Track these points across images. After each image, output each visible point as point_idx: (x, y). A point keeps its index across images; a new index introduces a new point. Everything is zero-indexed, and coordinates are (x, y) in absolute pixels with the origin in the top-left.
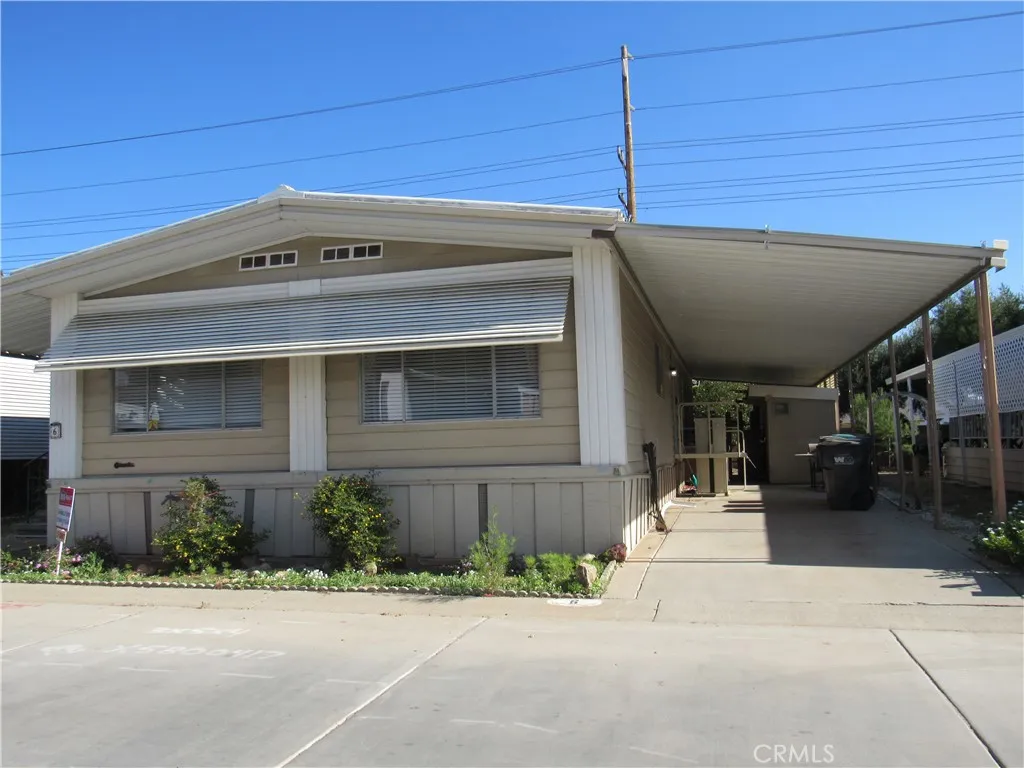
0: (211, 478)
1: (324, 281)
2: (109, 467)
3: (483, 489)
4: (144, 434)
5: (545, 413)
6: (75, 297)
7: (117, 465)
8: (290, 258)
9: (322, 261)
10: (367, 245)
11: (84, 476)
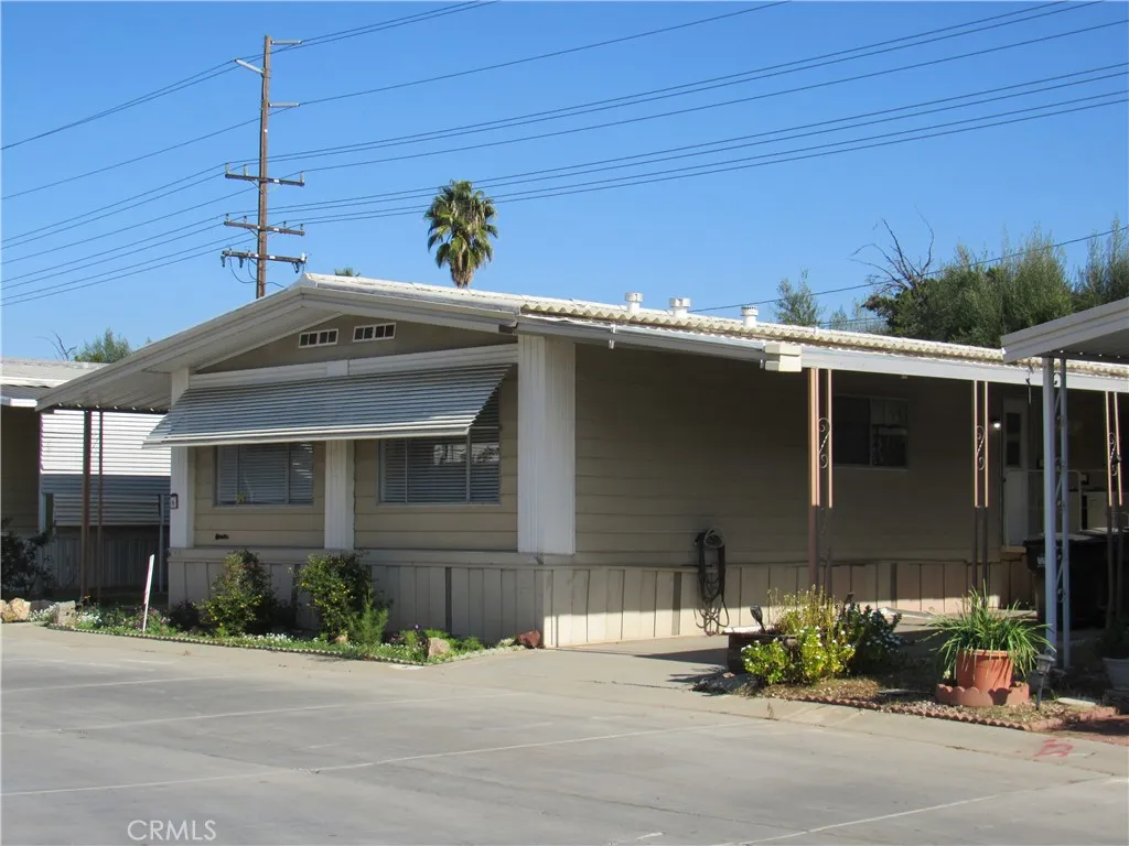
0: (251, 551)
1: (352, 362)
2: (211, 539)
3: (448, 570)
4: (234, 508)
5: (503, 499)
6: (187, 372)
7: (218, 537)
8: (332, 336)
9: (354, 341)
10: (385, 325)
11: (196, 546)
